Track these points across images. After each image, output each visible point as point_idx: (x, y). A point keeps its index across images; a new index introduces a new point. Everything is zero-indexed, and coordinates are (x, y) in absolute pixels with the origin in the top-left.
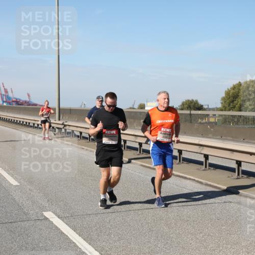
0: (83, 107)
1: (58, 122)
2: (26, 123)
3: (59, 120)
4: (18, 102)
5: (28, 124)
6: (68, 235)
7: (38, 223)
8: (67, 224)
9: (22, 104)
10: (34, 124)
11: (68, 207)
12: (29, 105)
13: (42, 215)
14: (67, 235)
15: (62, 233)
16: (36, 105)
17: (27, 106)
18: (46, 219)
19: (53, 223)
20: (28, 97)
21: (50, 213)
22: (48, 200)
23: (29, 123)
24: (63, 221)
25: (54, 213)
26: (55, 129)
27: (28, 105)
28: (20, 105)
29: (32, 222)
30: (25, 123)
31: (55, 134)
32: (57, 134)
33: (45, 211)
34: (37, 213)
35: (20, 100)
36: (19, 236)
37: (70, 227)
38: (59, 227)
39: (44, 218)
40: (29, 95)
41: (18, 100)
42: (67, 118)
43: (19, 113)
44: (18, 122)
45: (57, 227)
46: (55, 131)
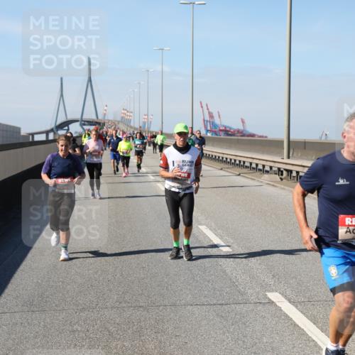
0: (323, 138)
1: (286, 161)
2: (240, 161)
3: (289, 157)
4: (228, 131)
5: (242, 163)
6: (305, 329)
7: (260, 307)
8: (302, 312)
9: (233, 134)
10: (251, 164)
11: (304, 288)
12: (244, 135)
13: (266, 297)
14: (303, 329)
15: (296, 325)
16: (253, 135)
17: (239, 138)
18: (271, 302)
19: (281, 310)
20: (241, 123)
21: (277, 294)
22: (274, 276)
23: (244, 162)
24: (296, 307)
25: (282, 295)
26: (282, 172)
27: (242, 136)
28: (231, 135)
29: (251, 307)
30: (237, 162)
31: (281, 179)
32: (285, 178)
33: (269, 291)
34: (258, 293)
35: (230, 128)
36: (233, 324)
37: (307, 317)
38: (291, 316)
39: (267, 301)
40: (243, 122)
41: (228, 129)
42: (299, 155)
43: (230, 147)
44: (229, 160)
45: (287, 316)
46: (282, 175)
